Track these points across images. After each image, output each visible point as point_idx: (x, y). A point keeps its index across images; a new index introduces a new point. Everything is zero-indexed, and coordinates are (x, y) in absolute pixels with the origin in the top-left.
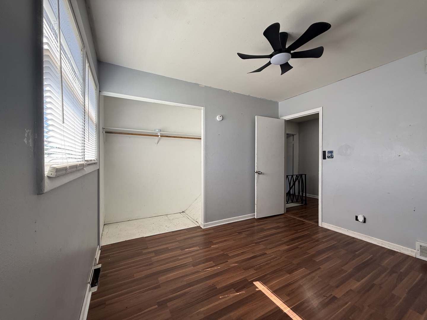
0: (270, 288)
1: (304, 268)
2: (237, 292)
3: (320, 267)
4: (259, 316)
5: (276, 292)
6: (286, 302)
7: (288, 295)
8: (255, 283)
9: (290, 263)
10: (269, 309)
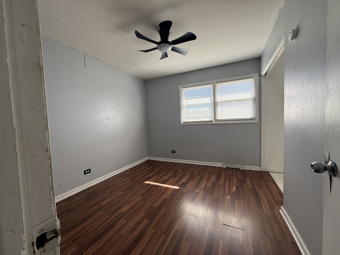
0: (171, 189)
1: (156, 207)
2: (183, 183)
3: (145, 213)
4: (170, 180)
5: (168, 188)
6: (162, 187)
7: (162, 189)
8: (179, 187)
9: (166, 206)
10: (168, 183)
